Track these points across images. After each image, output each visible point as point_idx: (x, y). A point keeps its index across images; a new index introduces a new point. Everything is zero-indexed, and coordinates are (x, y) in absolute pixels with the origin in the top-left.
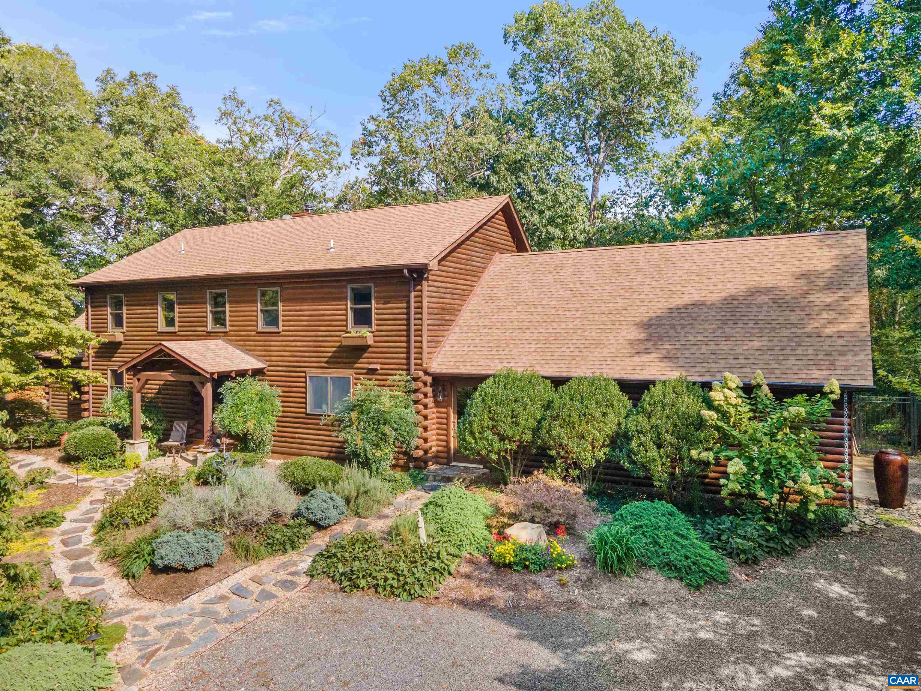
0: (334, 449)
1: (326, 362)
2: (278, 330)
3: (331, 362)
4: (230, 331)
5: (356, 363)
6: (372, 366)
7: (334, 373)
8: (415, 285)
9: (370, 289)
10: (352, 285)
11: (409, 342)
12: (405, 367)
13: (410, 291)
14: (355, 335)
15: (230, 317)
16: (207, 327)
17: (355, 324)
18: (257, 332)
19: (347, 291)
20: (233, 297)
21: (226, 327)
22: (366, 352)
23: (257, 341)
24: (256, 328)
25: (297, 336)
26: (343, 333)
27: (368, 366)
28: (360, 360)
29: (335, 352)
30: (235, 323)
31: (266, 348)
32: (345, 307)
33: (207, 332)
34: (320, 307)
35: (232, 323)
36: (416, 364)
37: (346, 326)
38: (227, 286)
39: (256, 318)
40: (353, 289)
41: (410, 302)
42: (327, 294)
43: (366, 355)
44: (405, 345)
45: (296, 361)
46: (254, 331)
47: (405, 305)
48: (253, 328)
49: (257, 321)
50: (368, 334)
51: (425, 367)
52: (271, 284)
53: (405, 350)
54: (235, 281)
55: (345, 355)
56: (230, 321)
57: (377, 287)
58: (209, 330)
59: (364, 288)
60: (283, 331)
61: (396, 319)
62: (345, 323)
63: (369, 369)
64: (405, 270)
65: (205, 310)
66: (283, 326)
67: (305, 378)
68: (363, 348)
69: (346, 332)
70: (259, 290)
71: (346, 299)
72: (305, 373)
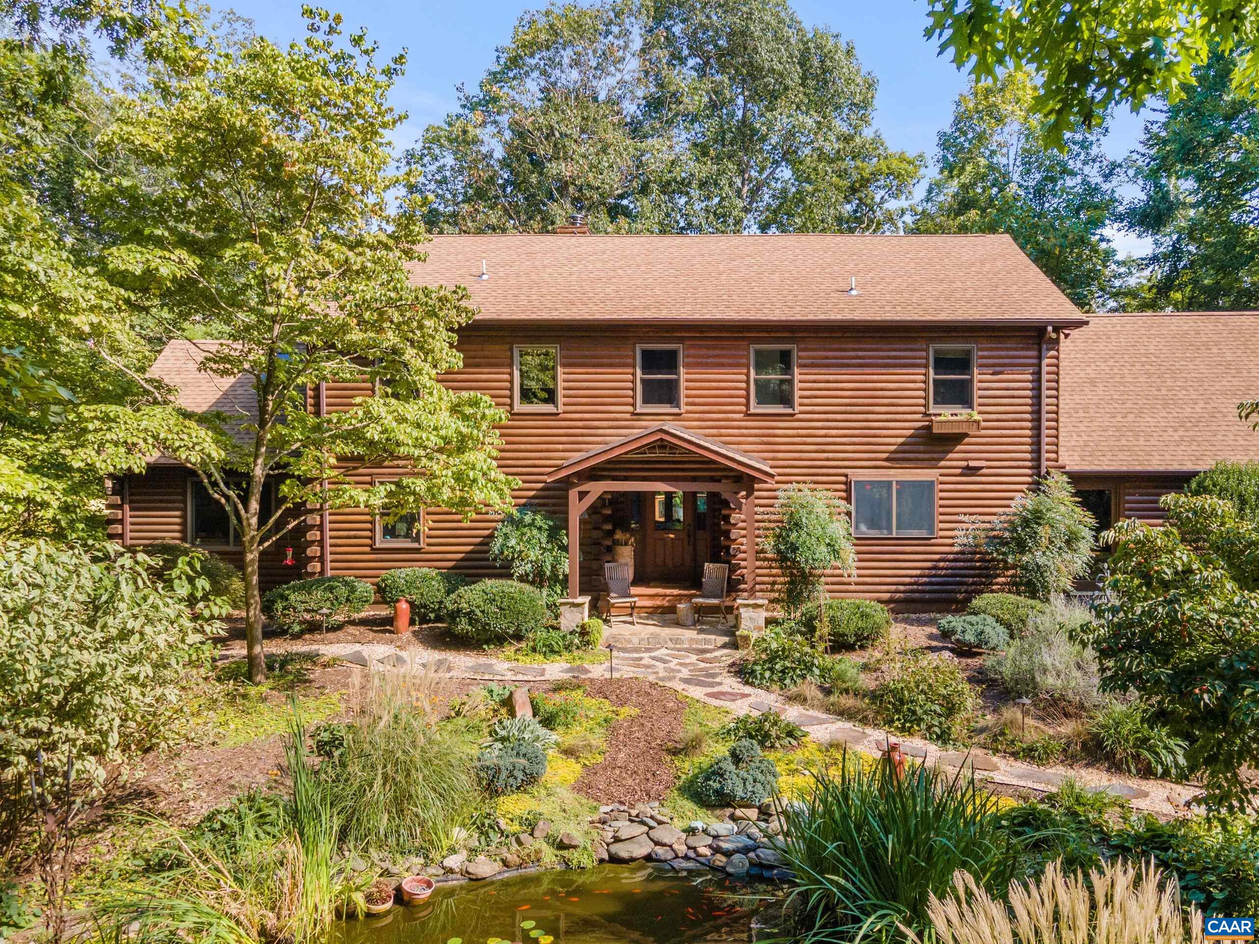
0: (902, 588)
1: (887, 460)
2: (790, 411)
3: (897, 458)
4: (687, 412)
5: (943, 459)
6: (972, 464)
7: (902, 474)
8: (1049, 350)
9: (969, 352)
10: (938, 346)
11: (1037, 428)
12: (1029, 464)
13: (1040, 358)
14: (955, 418)
15: (687, 388)
16: (634, 405)
17: (936, 402)
18: (747, 414)
19: (928, 354)
20: (694, 356)
21: (678, 406)
22: (960, 444)
23: (746, 428)
24: (744, 408)
25: (828, 421)
26: (919, 416)
27: (964, 464)
28: (950, 456)
29: (902, 444)
30: (697, 400)
31: (765, 439)
32: (922, 377)
33: (633, 414)
34: (875, 377)
35: (690, 400)
36: (1048, 460)
37: (924, 406)
38: (681, 340)
39: (743, 392)
40: (936, 352)
41: (1039, 373)
42: (889, 358)
43: (959, 448)
44: (1028, 432)
45: (828, 459)
46: (740, 412)
47: (1030, 377)
48: (738, 408)
49: (748, 398)
50: (977, 417)
51: (1060, 463)
52: (778, 340)
53: (1028, 440)
54: (702, 332)
55: (921, 448)
56: (687, 396)
57: (982, 350)
58: (638, 411)
59: (956, 351)
60: (801, 413)
61: (1013, 397)
62: (922, 401)
63: (968, 468)
64: (1050, 328)
65: (630, 377)
66: (801, 405)
67: (845, 483)
68: (957, 439)
69: (925, 414)
70: (752, 348)
71: (926, 366)
72: (846, 476)
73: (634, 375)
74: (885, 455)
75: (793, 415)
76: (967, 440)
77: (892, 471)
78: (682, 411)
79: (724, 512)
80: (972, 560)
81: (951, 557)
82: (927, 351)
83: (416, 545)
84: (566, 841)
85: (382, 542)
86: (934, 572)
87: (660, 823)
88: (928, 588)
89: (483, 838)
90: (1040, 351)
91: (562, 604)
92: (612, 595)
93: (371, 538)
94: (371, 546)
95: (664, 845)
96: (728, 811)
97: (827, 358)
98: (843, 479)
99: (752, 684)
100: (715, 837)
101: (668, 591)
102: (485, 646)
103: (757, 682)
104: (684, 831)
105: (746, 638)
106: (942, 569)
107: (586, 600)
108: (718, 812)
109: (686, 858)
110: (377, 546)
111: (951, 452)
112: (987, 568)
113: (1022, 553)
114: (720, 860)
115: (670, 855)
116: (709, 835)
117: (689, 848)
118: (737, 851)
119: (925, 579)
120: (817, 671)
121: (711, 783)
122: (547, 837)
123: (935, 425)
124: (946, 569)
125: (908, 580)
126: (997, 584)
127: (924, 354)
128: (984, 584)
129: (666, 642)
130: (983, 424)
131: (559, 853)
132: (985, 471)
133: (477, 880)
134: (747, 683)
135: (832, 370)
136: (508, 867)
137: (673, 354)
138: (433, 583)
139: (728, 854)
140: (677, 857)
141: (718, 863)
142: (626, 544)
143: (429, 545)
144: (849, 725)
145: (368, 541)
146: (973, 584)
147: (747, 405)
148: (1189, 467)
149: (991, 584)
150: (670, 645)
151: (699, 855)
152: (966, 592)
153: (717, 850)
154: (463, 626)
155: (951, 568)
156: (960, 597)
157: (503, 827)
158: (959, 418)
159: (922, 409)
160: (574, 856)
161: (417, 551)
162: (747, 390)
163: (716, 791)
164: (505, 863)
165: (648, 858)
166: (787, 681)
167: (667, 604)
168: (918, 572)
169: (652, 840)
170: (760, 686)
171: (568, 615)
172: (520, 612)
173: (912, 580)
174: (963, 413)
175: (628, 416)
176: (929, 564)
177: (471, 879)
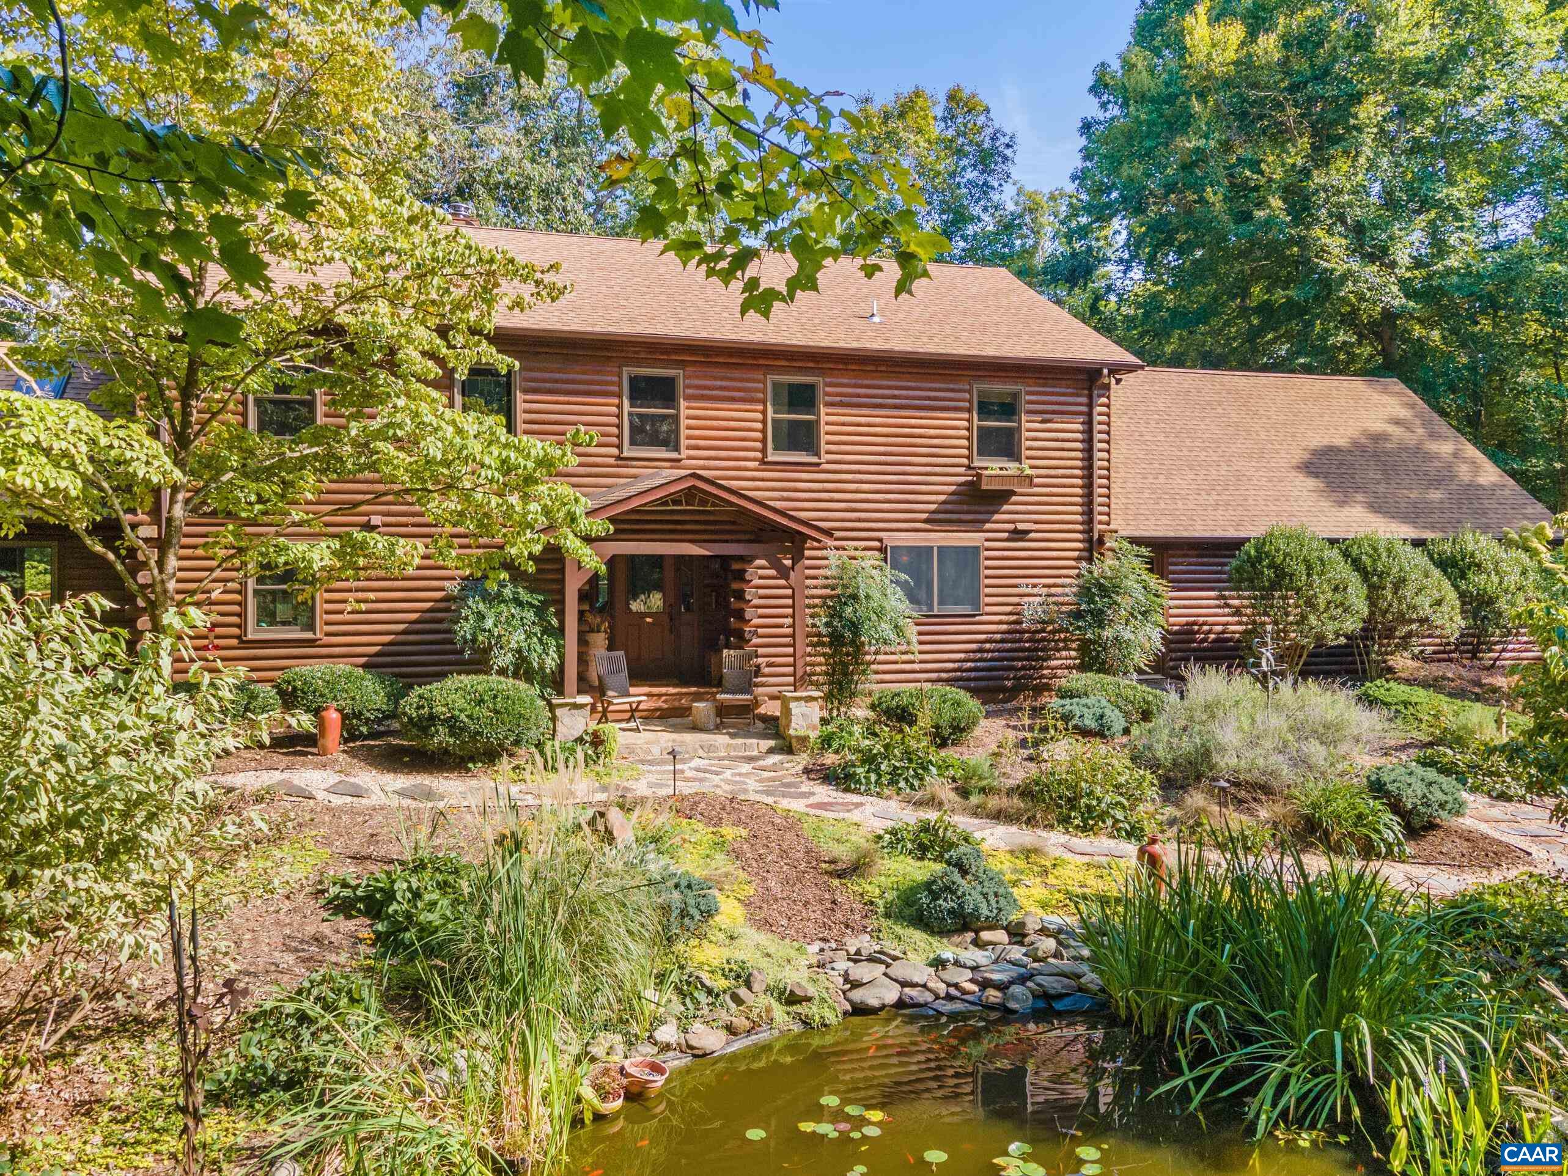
2: (815, 460)
3: (937, 520)
4: (689, 458)
5: (988, 521)
6: (1021, 526)
7: (943, 539)
8: (1100, 396)
9: (1016, 396)
10: (985, 386)
11: (1089, 486)
12: (1080, 527)
13: (1090, 405)
14: (1004, 472)
15: (689, 428)
16: (619, 447)
17: (980, 454)
18: (763, 462)
19: (972, 396)
20: (698, 387)
21: (677, 449)
22: (1006, 502)
23: (763, 480)
24: (759, 455)
25: (860, 472)
26: (962, 470)
27: (1011, 526)
28: (996, 517)
29: (944, 502)
30: (702, 443)
31: (785, 494)
32: (966, 424)
33: (619, 458)
34: (913, 421)
35: (693, 442)
36: (1100, 523)
37: (968, 457)
38: (682, 364)
39: (759, 435)
40: (979, 392)
41: (1089, 423)
42: (929, 398)
43: (1005, 507)
44: (1079, 491)
45: (859, 520)
46: (754, 460)
47: (1080, 427)
48: (751, 454)
49: (764, 441)
50: (1028, 472)
51: (1112, 527)
52: (800, 370)
53: (1079, 500)
54: (708, 356)
55: (965, 507)
56: (688, 438)
57: (1029, 393)
58: (625, 454)
59: (1000, 394)
60: (828, 462)
61: (1063, 450)
62: (965, 452)
63: (1015, 531)
64: (1105, 371)
65: (614, 409)
66: (828, 452)
67: (880, 550)
68: (1003, 496)
69: (969, 467)
70: (771, 378)
71: (969, 410)
72: (880, 540)
73: (619, 406)
74: (925, 516)
75: (818, 464)
76: (1014, 498)
77: (933, 535)
78: (683, 456)
79: (735, 586)
80: (1020, 641)
81: (999, 636)
82: (969, 392)
83: (309, 635)
84: (798, 992)
85: (255, 631)
86: (979, 655)
87: (895, 958)
88: (973, 674)
89: (688, 1001)
90: (1090, 397)
91: (562, 705)
92: (610, 693)
93: (239, 626)
94: (239, 637)
95: (913, 985)
96: (970, 936)
97: (858, 396)
98: (877, 544)
99: (857, 791)
100: (974, 969)
101: (663, 690)
102: (470, 765)
103: (863, 788)
104: (931, 965)
105: (804, 739)
106: (988, 651)
107: (586, 699)
108: (956, 939)
109: (949, 997)
110: (250, 637)
111: (997, 512)
112: (1036, 650)
113: (1101, 626)
114: (993, 995)
115: (929, 997)
116: (964, 966)
117: (949, 985)
118: (1012, 983)
119: (971, 665)
120: (934, 770)
121: (941, 902)
122: (768, 990)
123: (984, 480)
124: (993, 651)
125: (951, 665)
126: (1048, 668)
127: (967, 396)
128: (1034, 668)
129: (696, 750)
130: (1036, 480)
131: (790, 1009)
132: (1033, 535)
133: (705, 1055)
134: (847, 790)
135: (864, 411)
136: (735, 1034)
137: (670, 382)
138: (366, 683)
139: (1002, 987)
140: (937, 997)
141: (992, 999)
142: (599, 631)
143: (328, 634)
144: (1014, 829)
145: (235, 631)
146: (1023, 668)
147: (764, 451)
148: (1231, 533)
149: (1042, 668)
150: (701, 753)
151: (964, 992)
152: (1014, 678)
153: (985, 984)
154: (442, 737)
155: (998, 651)
156: (1009, 684)
157: (708, 983)
158: (1009, 472)
159: (965, 461)
160: (813, 1010)
161: (311, 643)
162: (764, 431)
163: (951, 912)
164: (730, 1029)
165: (900, 1004)
166: (902, 784)
167: (665, 706)
168: (962, 656)
169: (896, 980)
170: (868, 792)
171: (566, 720)
172: (521, 716)
173: (956, 665)
174: (1012, 467)
175: (612, 461)
176: (974, 646)
177: (694, 1056)
